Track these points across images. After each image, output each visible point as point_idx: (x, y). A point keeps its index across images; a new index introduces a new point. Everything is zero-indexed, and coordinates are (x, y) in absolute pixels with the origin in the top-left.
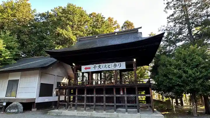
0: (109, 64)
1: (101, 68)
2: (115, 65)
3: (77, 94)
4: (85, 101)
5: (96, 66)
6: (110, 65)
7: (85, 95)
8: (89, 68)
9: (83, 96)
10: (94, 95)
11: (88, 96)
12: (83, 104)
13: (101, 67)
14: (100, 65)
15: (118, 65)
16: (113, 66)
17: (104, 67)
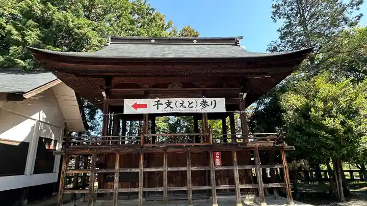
0: (191, 100)
1: (172, 108)
2: (204, 104)
4: (141, 184)
5: (159, 103)
6: (192, 102)
7: (141, 170)
8: (145, 106)
10: (165, 169)
11: (148, 170)
12: (136, 190)
13: (172, 105)
14: (171, 100)
15: (209, 103)
16: (199, 104)
17: (179, 105)
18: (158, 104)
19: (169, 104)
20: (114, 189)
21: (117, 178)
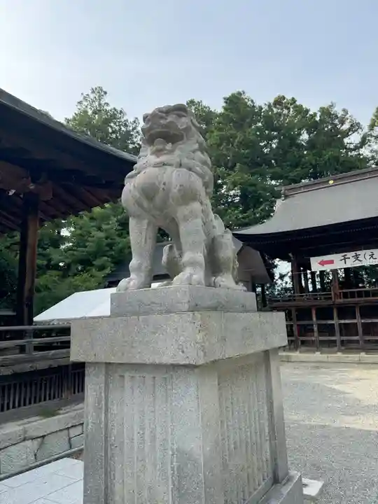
1: (361, 261)
3: (314, 319)
5: (346, 257)
7: (335, 321)
8: (331, 262)
9: (330, 322)
10: (359, 321)
11: (343, 322)
12: (334, 338)
13: (361, 258)
14: (358, 252)
17: (368, 257)
18: (345, 259)
19: (357, 257)
20: (315, 336)
21: (315, 328)
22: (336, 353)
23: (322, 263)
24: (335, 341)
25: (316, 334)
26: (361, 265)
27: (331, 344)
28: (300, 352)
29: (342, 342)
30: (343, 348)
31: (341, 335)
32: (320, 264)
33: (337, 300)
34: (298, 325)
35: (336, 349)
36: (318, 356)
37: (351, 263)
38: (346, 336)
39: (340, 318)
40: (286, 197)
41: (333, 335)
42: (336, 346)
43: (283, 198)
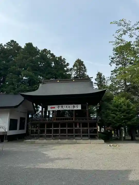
0: (69, 105)
3: (46, 128)
9: (51, 129)
10: (59, 128)
15: (75, 106)
16: (72, 107)
17: (65, 107)
18: (58, 107)
19: (62, 107)
20: (45, 134)
21: (45, 131)
22: (51, 140)
23: (51, 108)
24: (51, 136)
25: (45, 133)
26: (63, 109)
27: (50, 136)
28: (39, 140)
29: (54, 136)
30: (54, 138)
31: (54, 133)
32: (50, 108)
33: (54, 121)
34: (40, 130)
35: (51, 138)
36: (45, 141)
37: (60, 109)
38: (55, 134)
39: (54, 127)
40: (43, 83)
41: (51, 133)
42: (51, 137)
43: (42, 84)
